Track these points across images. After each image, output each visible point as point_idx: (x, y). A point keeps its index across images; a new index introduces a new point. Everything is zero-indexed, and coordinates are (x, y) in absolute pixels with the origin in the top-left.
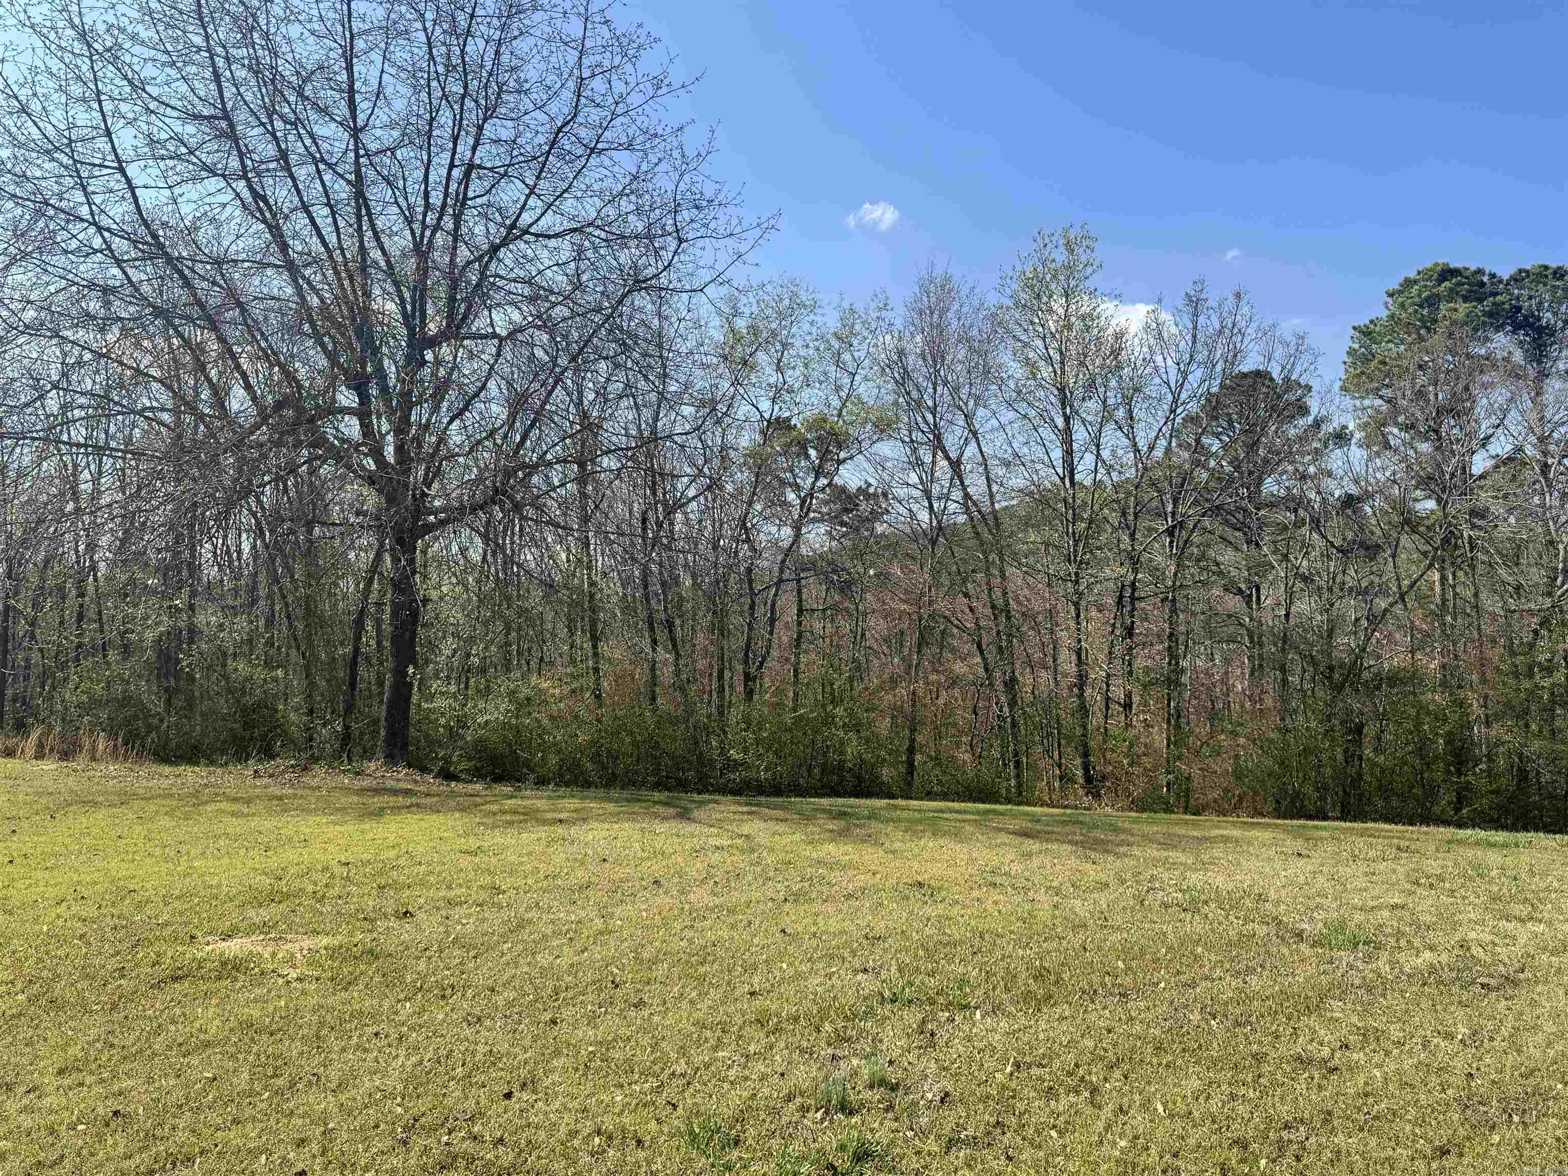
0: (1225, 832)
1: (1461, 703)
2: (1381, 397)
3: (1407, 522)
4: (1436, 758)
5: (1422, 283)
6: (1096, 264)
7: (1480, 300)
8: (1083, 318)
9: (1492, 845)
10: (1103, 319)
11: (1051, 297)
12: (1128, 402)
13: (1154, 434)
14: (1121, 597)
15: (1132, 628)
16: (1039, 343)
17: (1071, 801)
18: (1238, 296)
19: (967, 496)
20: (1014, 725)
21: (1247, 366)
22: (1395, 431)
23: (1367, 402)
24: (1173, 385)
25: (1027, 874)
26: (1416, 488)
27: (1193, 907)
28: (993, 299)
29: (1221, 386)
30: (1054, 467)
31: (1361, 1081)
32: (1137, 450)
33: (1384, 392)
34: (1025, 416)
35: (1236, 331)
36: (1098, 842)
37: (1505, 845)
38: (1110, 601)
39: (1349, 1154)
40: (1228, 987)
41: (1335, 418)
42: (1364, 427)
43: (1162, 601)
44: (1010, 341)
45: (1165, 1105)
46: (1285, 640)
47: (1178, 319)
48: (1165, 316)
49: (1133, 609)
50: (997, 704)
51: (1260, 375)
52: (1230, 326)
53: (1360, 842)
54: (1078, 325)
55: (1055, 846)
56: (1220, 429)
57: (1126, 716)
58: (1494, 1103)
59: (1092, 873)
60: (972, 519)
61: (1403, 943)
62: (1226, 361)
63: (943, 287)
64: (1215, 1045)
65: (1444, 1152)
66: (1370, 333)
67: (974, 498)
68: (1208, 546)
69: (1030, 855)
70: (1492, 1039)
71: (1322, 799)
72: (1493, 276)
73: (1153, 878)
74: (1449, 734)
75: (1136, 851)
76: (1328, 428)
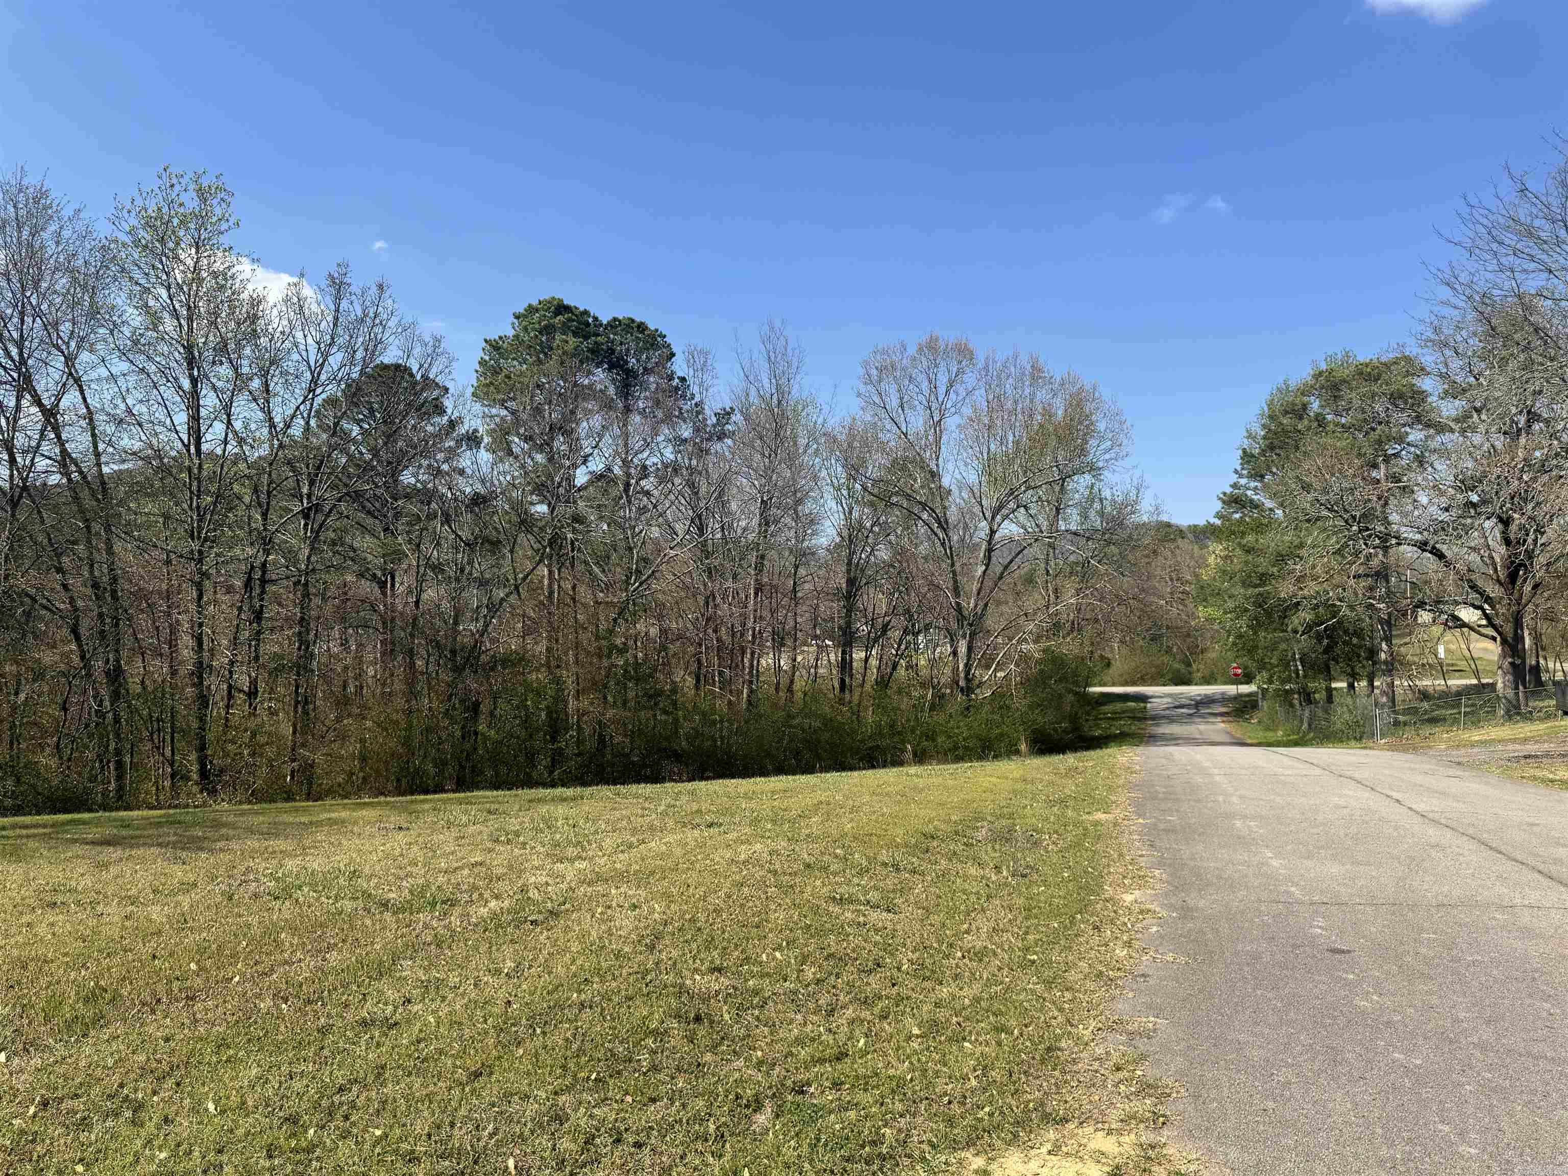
0: (333, 815)
1: (557, 681)
2: (506, 408)
3: (523, 522)
4: (538, 730)
5: (542, 313)
6: (232, 220)
7: (586, 338)
8: (215, 275)
9: (564, 800)
10: (238, 280)
11: (178, 244)
12: (265, 374)
13: (290, 412)
14: (250, 579)
15: (261, 612)
16: (164, 293)
17: (183, 799)
18: (381, 287)
19: (64, 452)
20: (117, 720)
21: (390, 356)
22: (517, 440)
23: (494, 411)
24: (312, 364)
25: (98, 886)
26: (532, 493)
27: (285, 893)
28: (103, 230)
29: (362, 372)
30: (177, 432)
31: (416, 1029)
32: (272, 426)
33: (509, 404)
34: (143, 370)
35: (377, 321)
36: (194, 839)
37: (574, 799)
38: (238, 583)
39: (395, 1100)
40: (305, 969)
41: (466, 421)
42: (491, 432)
43: (295, 584)
44: (125, 283)
45: (216, 1103)
46: (414, 624)
47: (320, 297)
48: (307, 292)
49: (263, 592)
50: (95, 697)
51: (399, 370)
52: (372, 315)
53: (457, 810)
54: (209, 283)
55: (141, 852)
56: (361, 417)
57: (250, 705)
58: (524, 1021)
59: (178, 873)
60: (70, 480)
61: (475, 896)
62: (366, 350)
63: (36, 201)
64: (282, 1028)
65: (477, 1075)
66: (499, 348)
67: (74, 455)
68: (345, 531)
69: (105, 866)
70: (530, 967)
71: (441, 772)
72: (596, 319)
73: (248, 870)
74: (548, 707)
75: (234, 845)
76: (462, 430)
